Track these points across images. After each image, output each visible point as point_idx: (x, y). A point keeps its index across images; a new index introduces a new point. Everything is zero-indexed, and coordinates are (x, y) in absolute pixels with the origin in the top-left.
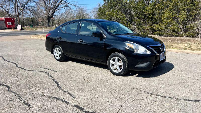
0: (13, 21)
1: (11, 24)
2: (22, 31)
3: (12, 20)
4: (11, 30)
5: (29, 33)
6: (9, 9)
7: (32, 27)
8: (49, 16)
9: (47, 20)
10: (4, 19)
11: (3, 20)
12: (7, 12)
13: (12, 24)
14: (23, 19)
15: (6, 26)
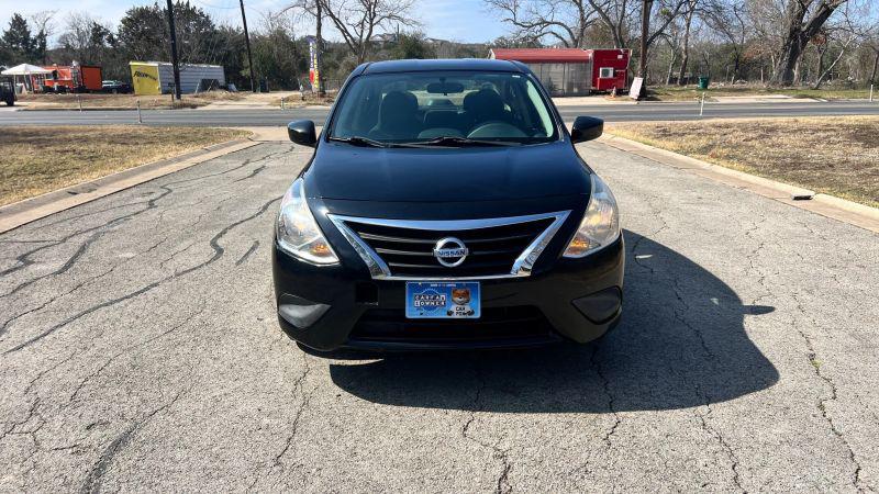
0: (622, 64)
1: (611, 75)
2: (643, 103)
3: (620, 57)
4: (606, 97)
5: (675, 112)
6: (623, 16)
7: (705, 87)
8: (794, 33)
9: (786, 51)
10: (590, 55)
11: (586, 61)
12: (614, 28)
13: (615, 74)
14: (686, 52)
15: (594, 84)
